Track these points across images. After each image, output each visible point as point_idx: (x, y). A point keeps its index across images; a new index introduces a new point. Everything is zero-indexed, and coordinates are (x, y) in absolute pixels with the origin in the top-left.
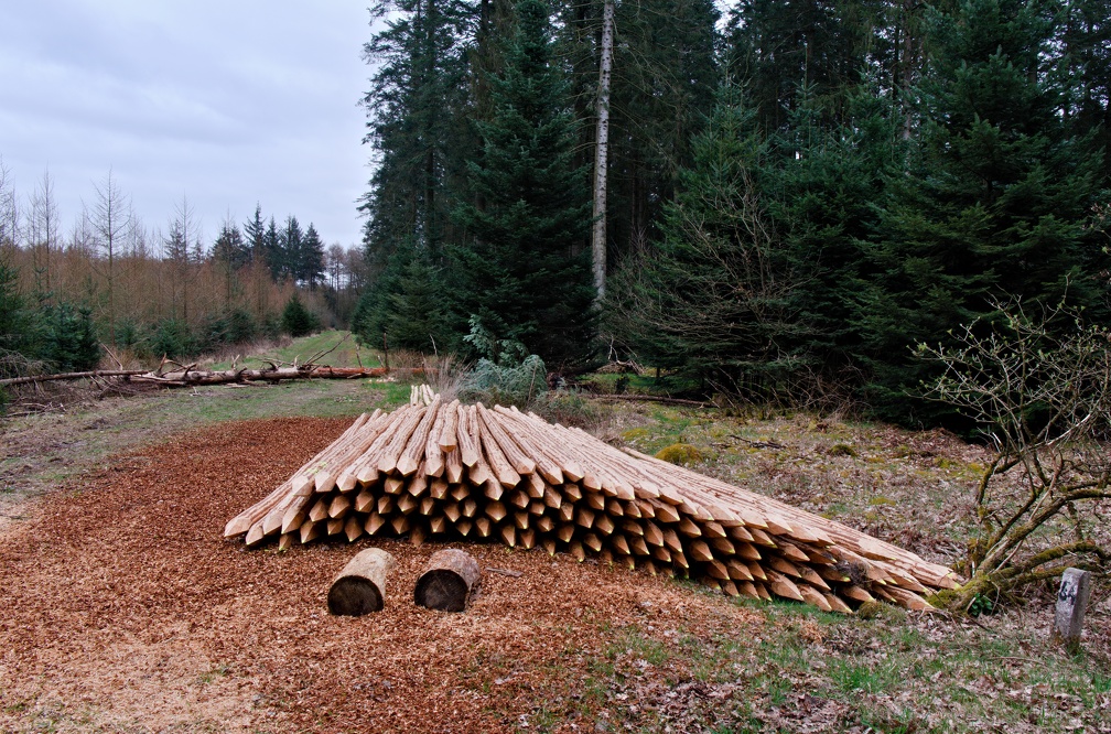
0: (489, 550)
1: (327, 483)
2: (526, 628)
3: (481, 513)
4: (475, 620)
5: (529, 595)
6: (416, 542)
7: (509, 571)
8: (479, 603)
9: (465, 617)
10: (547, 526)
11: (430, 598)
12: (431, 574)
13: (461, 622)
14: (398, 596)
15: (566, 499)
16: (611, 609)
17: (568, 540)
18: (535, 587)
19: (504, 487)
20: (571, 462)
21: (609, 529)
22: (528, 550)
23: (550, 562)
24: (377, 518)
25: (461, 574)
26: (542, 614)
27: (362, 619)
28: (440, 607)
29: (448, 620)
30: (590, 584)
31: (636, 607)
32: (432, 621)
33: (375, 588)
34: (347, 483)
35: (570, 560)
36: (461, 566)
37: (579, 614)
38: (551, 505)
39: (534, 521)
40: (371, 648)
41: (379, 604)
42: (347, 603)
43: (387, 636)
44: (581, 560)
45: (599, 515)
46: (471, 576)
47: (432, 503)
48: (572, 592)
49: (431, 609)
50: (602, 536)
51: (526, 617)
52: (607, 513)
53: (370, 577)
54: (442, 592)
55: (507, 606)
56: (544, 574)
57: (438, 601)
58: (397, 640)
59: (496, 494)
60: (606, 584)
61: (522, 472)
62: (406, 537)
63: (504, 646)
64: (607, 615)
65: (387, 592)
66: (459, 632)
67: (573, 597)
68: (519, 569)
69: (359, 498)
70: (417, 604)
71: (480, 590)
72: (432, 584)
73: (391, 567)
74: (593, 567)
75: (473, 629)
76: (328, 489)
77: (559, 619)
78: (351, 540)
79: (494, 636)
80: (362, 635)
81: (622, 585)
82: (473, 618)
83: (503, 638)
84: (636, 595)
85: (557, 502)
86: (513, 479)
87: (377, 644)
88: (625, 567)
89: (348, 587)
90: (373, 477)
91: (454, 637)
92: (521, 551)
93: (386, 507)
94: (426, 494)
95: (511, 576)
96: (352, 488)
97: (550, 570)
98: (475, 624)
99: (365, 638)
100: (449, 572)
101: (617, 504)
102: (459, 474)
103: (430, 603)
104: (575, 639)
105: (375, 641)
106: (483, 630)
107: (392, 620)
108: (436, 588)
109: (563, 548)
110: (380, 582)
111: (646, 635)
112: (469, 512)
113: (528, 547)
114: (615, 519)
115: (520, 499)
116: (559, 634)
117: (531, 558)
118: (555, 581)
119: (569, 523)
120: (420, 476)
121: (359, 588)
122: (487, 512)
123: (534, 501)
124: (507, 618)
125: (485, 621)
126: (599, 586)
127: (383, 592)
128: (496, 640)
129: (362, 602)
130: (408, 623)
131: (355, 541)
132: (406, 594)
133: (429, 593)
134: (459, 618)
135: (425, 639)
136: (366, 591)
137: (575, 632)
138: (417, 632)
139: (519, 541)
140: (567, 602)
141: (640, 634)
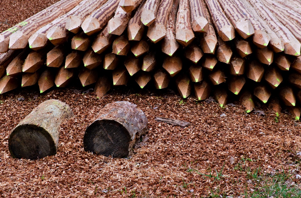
0: (164, 101)
1: (19, 41)
2: (180, 175)
3: (158, 68)
4: (135, 165)
5: (191, 143)
6: (99, 94)
7: (177, 122)
8: (143, 150)
9: (127, 163)
10: (217, 80)
11: (98, 145)
12: (97, 124)
13: (122, 167)
14: (70, 143)
15: (236, 55)
16: (266, 158)
17: (236, 93)
18: (198, 136)
19: (179, 43)
20: (242, 20)
21: (276, 82)
22: (200, 102)
23: (219, 112)
24: (65, 72)
25: (124, 125)
26: (198, 162)
27: (38, 163)
28: (106, 153)
29: (112, 165)
30: (251, 133)
31: (291, 156)
32: (97, 166)
33: (48, 136)
34: (37, 41)
35: (239, 111)
36: (126, 117)
37: (233, 162)
38: (222, 60)
39: (207, 74)
40: (38, 189)
41: (53, 150)
42: (25, 148)
43: (54, 178)
44: (249, 111)
45: (267, 70)
46: (136, 125)
47: (113, 59)
48: (231, 141)
49: (98, 155)
50: (269, 88)
51: (183, 164)
52: (275, 67)
53: (44, 126)
54: (108, 140)
55: (168, 153)
56: (210, 124)
57: (104, 148)
58: (63, 182)
59: (171, 50)
60: (267, 134)
61: (196, 29)
62: (91, 89)
63: (155, 191)
64: (261, 163)
65: (60, 139)
66: (118, 176)
67: (231, 146)
68: (188, 120)
69: (49, 55)
70: (86, 150)
71: (147, 138)
72: (98, 133)
73: (67, 117)
74: (259, 118)
75: (131, 174)
76: (21, 46)
77: (213, 166)
78: (41, 92)
79: (148, 181)
80: (33, 177)
81: (283, 135)
82: (134, 164)
83: (156, 183)
84: (292, 144)
85: (227, 57)
86: (186, 37)
87: (44, 185)
88: (291, 117)
89: (25, 134)
90: (61, 35)
91: (113, 181)
92: (193, 102)
93: (73, 63)
94: (108, 51)
95: (178, 125)
96: (42, 45)
97: (216, 121)
98: (134, 169)
99: (35, 180)
100: (114, 122)
101: (285, 60)
102: (137, 32)
103: (98, 150)
104: (223, 186)
105: (43, 183)
106: (139, 175)
107: (62, 164)
108: (102, 137)
109: (232, 99)
110: (53, 131)
111: (293, 183)
112: (146, 67)
113: (200, 98)
114: (282, 73)
115: (194, 55)
116: (208, 181)
117: (202, 109)
118: (218, 131)
119: (238, 77)
120: (103, 35)
121: (35, 135)
122: (164, 67)
123: (206, 57)
124: (165, 165)
125: (144, 167)
126: (260, 136)
127: (56, 140)
128: (149, 185)
129: (38, 147)
130: (76, 167)
131: (45, 93)
132: (77, 141)
133: (96, 140)
134: (121, 164)
135: (87, 182)
136: (40, 138)
137: (224, 179)
138: (82, 175)
139: (192, 93)
140: (224, 150)
141: (287, 183)
